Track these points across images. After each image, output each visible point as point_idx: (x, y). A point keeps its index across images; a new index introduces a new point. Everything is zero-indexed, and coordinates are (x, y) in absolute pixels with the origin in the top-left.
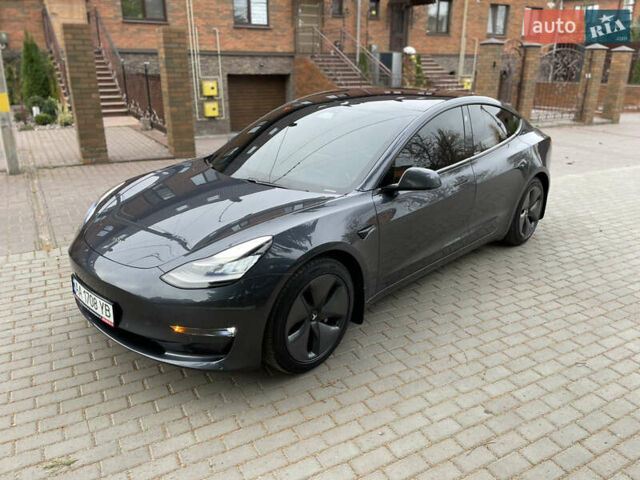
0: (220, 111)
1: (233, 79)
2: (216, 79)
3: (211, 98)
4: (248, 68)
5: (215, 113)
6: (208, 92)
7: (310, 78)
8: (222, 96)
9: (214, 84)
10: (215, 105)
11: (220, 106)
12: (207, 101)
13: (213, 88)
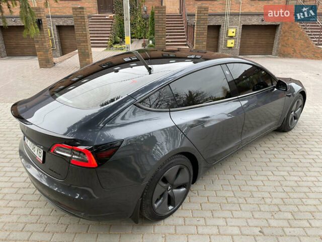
0: (235, 45)
1: (245, 27)
2: (236, 28)
3: (231, 37)
4: (255, 21)
5: (232, 45)
6: (230, 34)
7: (291, 27)
8: (237, 36)
9: (234, 30)
10: (233, 41)
11: (235, 42)
12: (228, 39)
13: (233, 32)
